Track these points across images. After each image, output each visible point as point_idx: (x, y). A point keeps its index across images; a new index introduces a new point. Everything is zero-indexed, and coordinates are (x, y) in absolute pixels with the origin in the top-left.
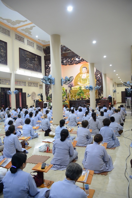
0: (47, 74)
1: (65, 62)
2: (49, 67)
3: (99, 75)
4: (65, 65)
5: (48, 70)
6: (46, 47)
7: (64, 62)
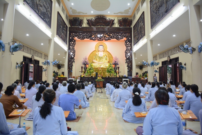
0: (71, 47)
1: (94, 36)
2: (74, 40)
3: (129, 54)
4: (93, 40)
5: (73, 43)
6: (73, 18)
7: (92, 36)
